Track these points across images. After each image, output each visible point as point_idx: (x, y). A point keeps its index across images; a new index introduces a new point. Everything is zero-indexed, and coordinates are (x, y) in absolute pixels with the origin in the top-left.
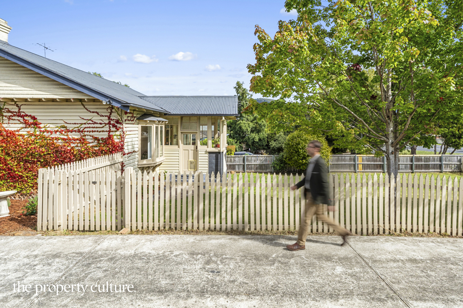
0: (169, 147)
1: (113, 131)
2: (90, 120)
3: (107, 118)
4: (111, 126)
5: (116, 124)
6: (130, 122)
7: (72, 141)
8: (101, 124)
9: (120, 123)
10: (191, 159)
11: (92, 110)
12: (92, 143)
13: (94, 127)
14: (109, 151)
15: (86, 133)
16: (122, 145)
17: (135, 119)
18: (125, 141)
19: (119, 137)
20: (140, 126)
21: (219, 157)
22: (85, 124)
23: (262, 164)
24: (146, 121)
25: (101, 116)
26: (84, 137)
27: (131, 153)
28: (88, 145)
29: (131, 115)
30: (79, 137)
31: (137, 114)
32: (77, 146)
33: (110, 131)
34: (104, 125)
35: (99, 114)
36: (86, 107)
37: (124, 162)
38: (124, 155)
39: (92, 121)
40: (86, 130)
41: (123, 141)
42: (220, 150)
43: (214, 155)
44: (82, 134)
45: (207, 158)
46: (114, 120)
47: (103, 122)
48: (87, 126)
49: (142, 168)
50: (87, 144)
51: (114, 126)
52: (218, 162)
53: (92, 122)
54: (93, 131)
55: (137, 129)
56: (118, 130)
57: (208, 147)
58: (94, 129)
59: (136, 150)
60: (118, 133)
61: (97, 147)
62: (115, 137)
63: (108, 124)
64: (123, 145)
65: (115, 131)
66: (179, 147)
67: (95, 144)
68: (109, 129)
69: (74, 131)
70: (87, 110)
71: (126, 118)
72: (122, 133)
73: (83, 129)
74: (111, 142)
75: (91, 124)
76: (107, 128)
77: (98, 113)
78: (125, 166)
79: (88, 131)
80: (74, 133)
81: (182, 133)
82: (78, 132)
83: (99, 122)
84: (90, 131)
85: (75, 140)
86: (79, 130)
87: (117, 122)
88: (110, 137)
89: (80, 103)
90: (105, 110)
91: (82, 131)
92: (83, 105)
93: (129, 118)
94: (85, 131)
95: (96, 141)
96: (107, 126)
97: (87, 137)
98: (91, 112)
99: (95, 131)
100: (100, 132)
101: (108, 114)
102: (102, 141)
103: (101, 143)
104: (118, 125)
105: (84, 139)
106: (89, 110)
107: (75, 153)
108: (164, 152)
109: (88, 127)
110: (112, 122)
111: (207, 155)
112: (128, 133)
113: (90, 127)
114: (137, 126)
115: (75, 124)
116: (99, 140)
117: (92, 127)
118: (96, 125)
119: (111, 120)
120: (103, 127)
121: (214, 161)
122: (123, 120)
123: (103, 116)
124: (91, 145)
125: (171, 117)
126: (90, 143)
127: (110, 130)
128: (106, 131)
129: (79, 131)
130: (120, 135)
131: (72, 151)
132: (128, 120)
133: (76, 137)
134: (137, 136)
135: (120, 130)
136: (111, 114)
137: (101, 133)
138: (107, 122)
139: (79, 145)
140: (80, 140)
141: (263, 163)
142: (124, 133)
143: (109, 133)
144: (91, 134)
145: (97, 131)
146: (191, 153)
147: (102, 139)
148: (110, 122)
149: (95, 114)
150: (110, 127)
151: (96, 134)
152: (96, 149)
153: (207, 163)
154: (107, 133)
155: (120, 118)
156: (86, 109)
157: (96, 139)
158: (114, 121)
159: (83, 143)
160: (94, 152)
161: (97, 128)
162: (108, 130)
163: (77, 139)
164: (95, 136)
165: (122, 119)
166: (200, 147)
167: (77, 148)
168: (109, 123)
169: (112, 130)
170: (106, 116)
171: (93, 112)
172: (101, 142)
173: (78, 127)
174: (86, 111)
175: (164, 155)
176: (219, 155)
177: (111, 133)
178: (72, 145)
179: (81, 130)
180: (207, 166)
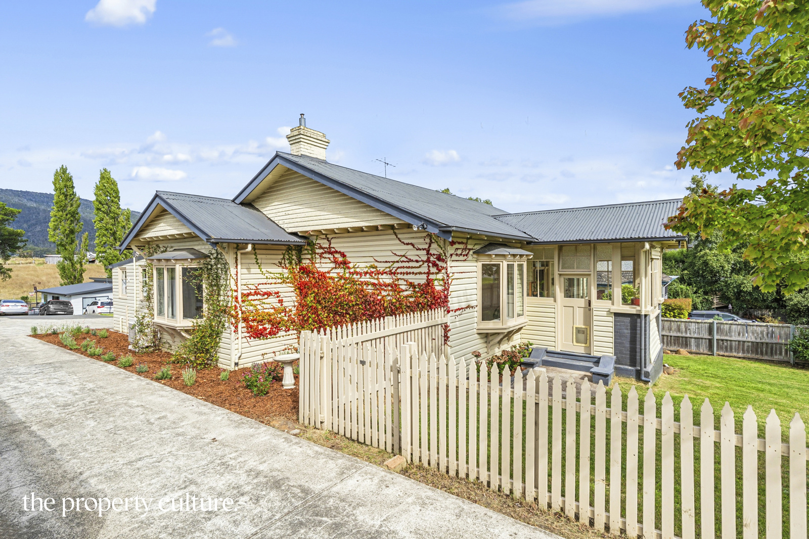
0: (538, 299)
1: (433, 273)
2: (404, 256)
3: (425, 252)
4: (430, 265)
5: (437, 262)
6: (462, 258)
7: (384, 287)
8: (417, 261)
9: (443, 261)
10: (580, 324)
11: (406, 241)
12: (406, 290)
13: (409, 267)
14: (428, 305)
15: (399, 276)
16: (445, 297)
17: (471, 252)
18: (450, 290)
19: (441, 283)
20: (480, 264)
21: (638, 324)
22: (397, 262)
23: (758, 340)
24: (490, 255)
25: (417, 250)
26: (396, 283)
27: (462, 308)
28: (401, 294)
29: (462, 246)
30: (390, 281)
31: (475, 244)
32: (388, 295)
33: (429, 273)
34: (421, 263)
35: (415, 246)
36: (399, 236)
37: (448, 324)
38: (448, 312)
39: (407, 258)
40: (399, 271)
41: (448, 290)
42: (640, 311)
43: (628, 320)
44: (394, 277)
45: (612, 324)
46: (434, 254)
47: (420, 260)
48: (400, 265)
49: (485, 335)
50: (400, 292)
51: (435, 265)
52: (636, 334)
53: (406, 260)
54: (407, 273)
55: (474, 269)
56: (440, 271)
57: (613, 304)
58: (409, 270)
59: (473, 303)
60: (440, 276)
61: (411, 297)
62: (436, 283)
63: (426, 262)
64: (446, 297)
65: (437, 273)
66: (555, 301)
67: (410, 292)
68: (429, 269)
69: (385, 273)
70: (400, 241)
71: (452, 252)
72: (445, 277)
73: (396, 270)
74: (430, 291)
75: (405, 262)
76: (424, 269)
77: (413, 245)
78: (450, 330)
79: (401, 273)
80: (385, 275)
81: (560, 275)
82: (390, 274)
83: (414, 258)
84: (404, 273)
85: (386, 285)
86: (390, 271)
87: (439, 258)
88: (429, 283)
89: (391, 231)
90: (422, 240)
91: (394, 273)
92: (395, 234)
93: (459, 252)
94: (398, 273)
95: (411, 289)
96: (426, 264)
97: (400, 282)
98: (404, 244)
99: (410, 273)
100: (416, 274)
101: (426, 246)
102: (420, 289)
103: (418, 292)
104: (440, 264)
105: (396, 285)
106: (402, 241)
107: (385, 305)
108: (526, 309)
109: (401, 267)
110: (432, 259)
111: (612, 319)
112: (456, 276)
113: (403, 267)
114: (475, 264)
115: (386, 262)
116: (414, 287)
117: (407, 267)
118: (411, 264)
119: (431, 254)
120: (420, 266)
121: (627, 332)
122: (447, 255)
123: (420, 250)
124: (406, 293)
125: (540, 247)
126: (403, 291)
127: (429, 271)
128: (424, 273)
129: (391, 273)
130: (443, 280)
131: (382, 302)
132: (457, 255)
133: (388, 281)
134: (475, 280)
135: (443, 271)
136: (430, 246)
137: (418, 276)
138: (425, 258)
139: (391, 293)
140: (392, 287)
141: (763, 341)
142: (448, 276)
143: (428, 276)
144: (405, 277)
145: (413, 273)
146: (579, 314)
147: (419, 284)
148: (428, 258)
149: (410, 247)
150: (429, 266)
151: (411, 278)
152: (412, 300)
153: (612, 335)
154: (425, 276)
155: (442, 252)
156: (399, 239)
157: (411, 285)
158: (435, 257)
159: (395, 291)
160: (409, 304)
161: (412, 267)
162: (427, 271)
163: (389, 285)
164: (410, 281)
165: (445, 254)
166: (595, 302)
167: (389, 298)
168: (428, 261)
169: (431, 272)
170: (423, 249)
171: (408, 244)
172: (417, 290)
173: (389, 267)
174: (399, 242)
175: (526, 313)
176: (639, 320)
177: (431, 277)
178: (384, 293)
179: (393, 271)
180: (612, 340)
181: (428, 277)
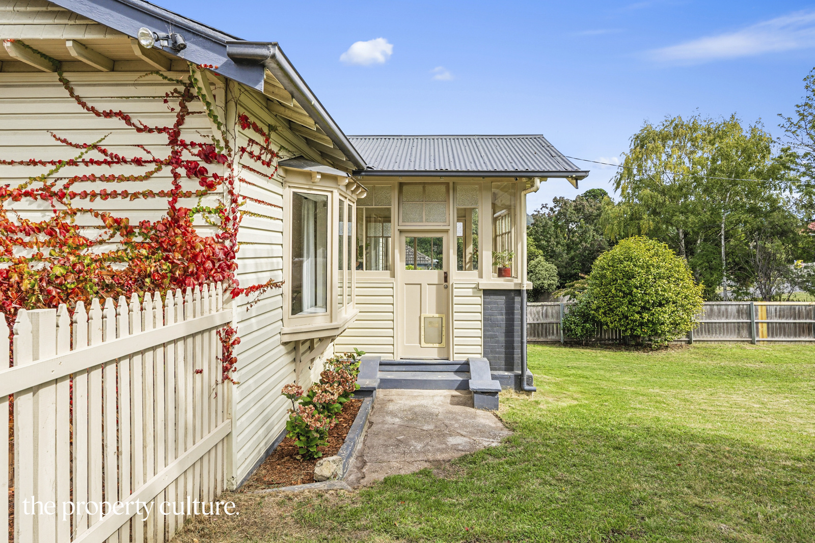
0: (364, 274)
1: (188, 195)
2: (95, 146)
3: (164, 138)
4: (182, 171)
5: (202, 164)
6: (258, 166)
7: (21, 235)
8: (138, 162)
9: (222, 159)
10: (430, 311)
11: (101, 107)
12: (101, 242)
13: (111, 178)
14: (174, 279)
15: (77, 203)
16: (226, 254)
17: (275, 162)
18: (239, 238)
19: (214, 218)
20: (288, 193)
21: (517, 306)
22: (72, 163)
23: (536, 322)
24: (309, 175)
25: (139, 130)
26: (68, 221)
27: (259, 287)
28: (83, 252)
29: (261, 139)
30: (48, 217)
31: (282, 147)
32: (38, 257)
33: (175, 194)
34: (153, 167)
35: (134, 121)
36: (79, 91)
37: (234, 326)
38: (235, 293)
39: (104, 152)
40: (77, 188)
41: (233, 236)
42: (521, 284)
43: (502, 300)
44: (59, 206)
45: (480, 308)
46: (193, 144)
47: (146, 157)
48: (81, 170)
50: (78, 247)
51: (194, 171)
52: (513, 320)
53: (101, 157)
54: (105, 195)
55: (279, 200)
56: (211, 186)
57: (481, 276)
58: (110, 187)
59: (278, 277)
60: (210, 201)
61: (120, 260)
62: (197, 219)
63: (168, 163)
64: (230, 254)
65: (201, 195)
66: (393, 276)
67: (114, 248)
68: (175, 183)
69: (27, 194)
70: (84, 105)
71: (242, 142)
72: (227, 202)
73: (66, 187)
74: (179, 240)
75: (99, 163)
76: (163, 182)
77: (126, 118)
78: (237, 341)
79: (84, 195)
80: (24, 202)
81: (401, 231)
82: (43, 197)
83: (130, 154)
84: (94, 195)
85: (29, 229)
86: (46, 188)
87: (209, 154)
88: (176, 219)
89: (55, 76)
90: (160, 106)
91: (61, 196)
92: (66, 84)
93: (255, 150)
94: (73, 195)
95: (118, 238)
96: (167, 170)
97: (79, 220)
98: (98, 114)
99: (114, 194)
100: (135, 196)
101: (170, 123)
102: (145, 236)
103: (135, 246)
104: (212, 168)
105: (65, 228)
106: (90, 105)
107: (26, 285)
108: (356, 291)
109: (85, 179)
110: (186, 156)
111: (479, 300)
112: (250, 206)
113: (93, 178)
114: (279, 190)
115: (33, 163)
116: (129, 231)
117: (103, 179)
118: (117, 170)
119: (184, 145)
120: (148, 177)
121: (501, 318)
122: (231, 145)
123: (151, 131)
124: (98, 251)
125: (373, 181)
126: (92, 244)
127: (178, 187)
128: (162, 194)
129: (47, 194)
130: (220, 211)
131: (15, 278)
132: (251, 154)
133: (35, 218)
134: (279, 225)
135: (219, 188)
136: (180, 121)
137: (141, 202)
138: (165, 153)
139: (46, 252)
140: (51, 233)
141: (539, 322)
142: (234, 201)
143: (175, 201)
144: (99, 204)
145: (125, 194)
146: (430, 295)
147: (143, 224)
148: (175, 153)
149: (117, 122)
150: (176, 176)
151: (117, 208)
152: (116, 267)
153: (480, 325)
154: (164, 203)
155: (218, 136)
156: (78, 99)
157: (120, 226)
158: (196, 150)
159: (63, 244)
160: (108, 281)
161: (121, 179)
162: (168, 186)
163: (39, 229)
164: (116, 215)
165: (227, 142)
166: (455, 276)
167: (40, 266)
168: (175, 160)
169: (184, 190)
170: (160, 131)
171: (108, 115)
172: (139, 239)
173: (44, 178)
174: (80, 108)
175: (356, 299)
176: (518, 299)
177: (182, 203)
178: (19, 252)
179: (55, 189)
180: (480, 333)
181: (172, 204)
